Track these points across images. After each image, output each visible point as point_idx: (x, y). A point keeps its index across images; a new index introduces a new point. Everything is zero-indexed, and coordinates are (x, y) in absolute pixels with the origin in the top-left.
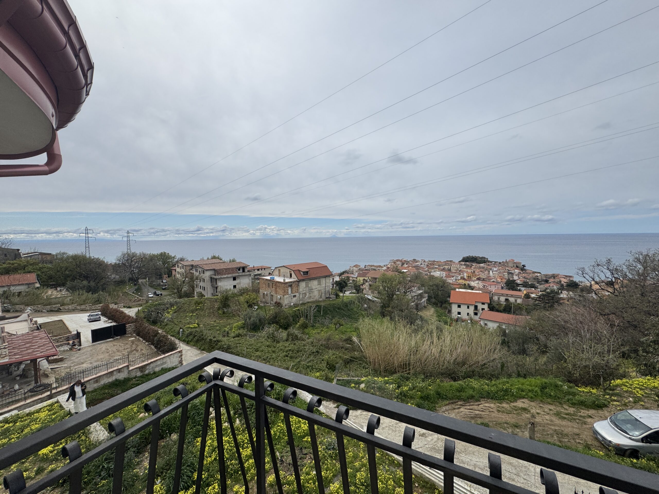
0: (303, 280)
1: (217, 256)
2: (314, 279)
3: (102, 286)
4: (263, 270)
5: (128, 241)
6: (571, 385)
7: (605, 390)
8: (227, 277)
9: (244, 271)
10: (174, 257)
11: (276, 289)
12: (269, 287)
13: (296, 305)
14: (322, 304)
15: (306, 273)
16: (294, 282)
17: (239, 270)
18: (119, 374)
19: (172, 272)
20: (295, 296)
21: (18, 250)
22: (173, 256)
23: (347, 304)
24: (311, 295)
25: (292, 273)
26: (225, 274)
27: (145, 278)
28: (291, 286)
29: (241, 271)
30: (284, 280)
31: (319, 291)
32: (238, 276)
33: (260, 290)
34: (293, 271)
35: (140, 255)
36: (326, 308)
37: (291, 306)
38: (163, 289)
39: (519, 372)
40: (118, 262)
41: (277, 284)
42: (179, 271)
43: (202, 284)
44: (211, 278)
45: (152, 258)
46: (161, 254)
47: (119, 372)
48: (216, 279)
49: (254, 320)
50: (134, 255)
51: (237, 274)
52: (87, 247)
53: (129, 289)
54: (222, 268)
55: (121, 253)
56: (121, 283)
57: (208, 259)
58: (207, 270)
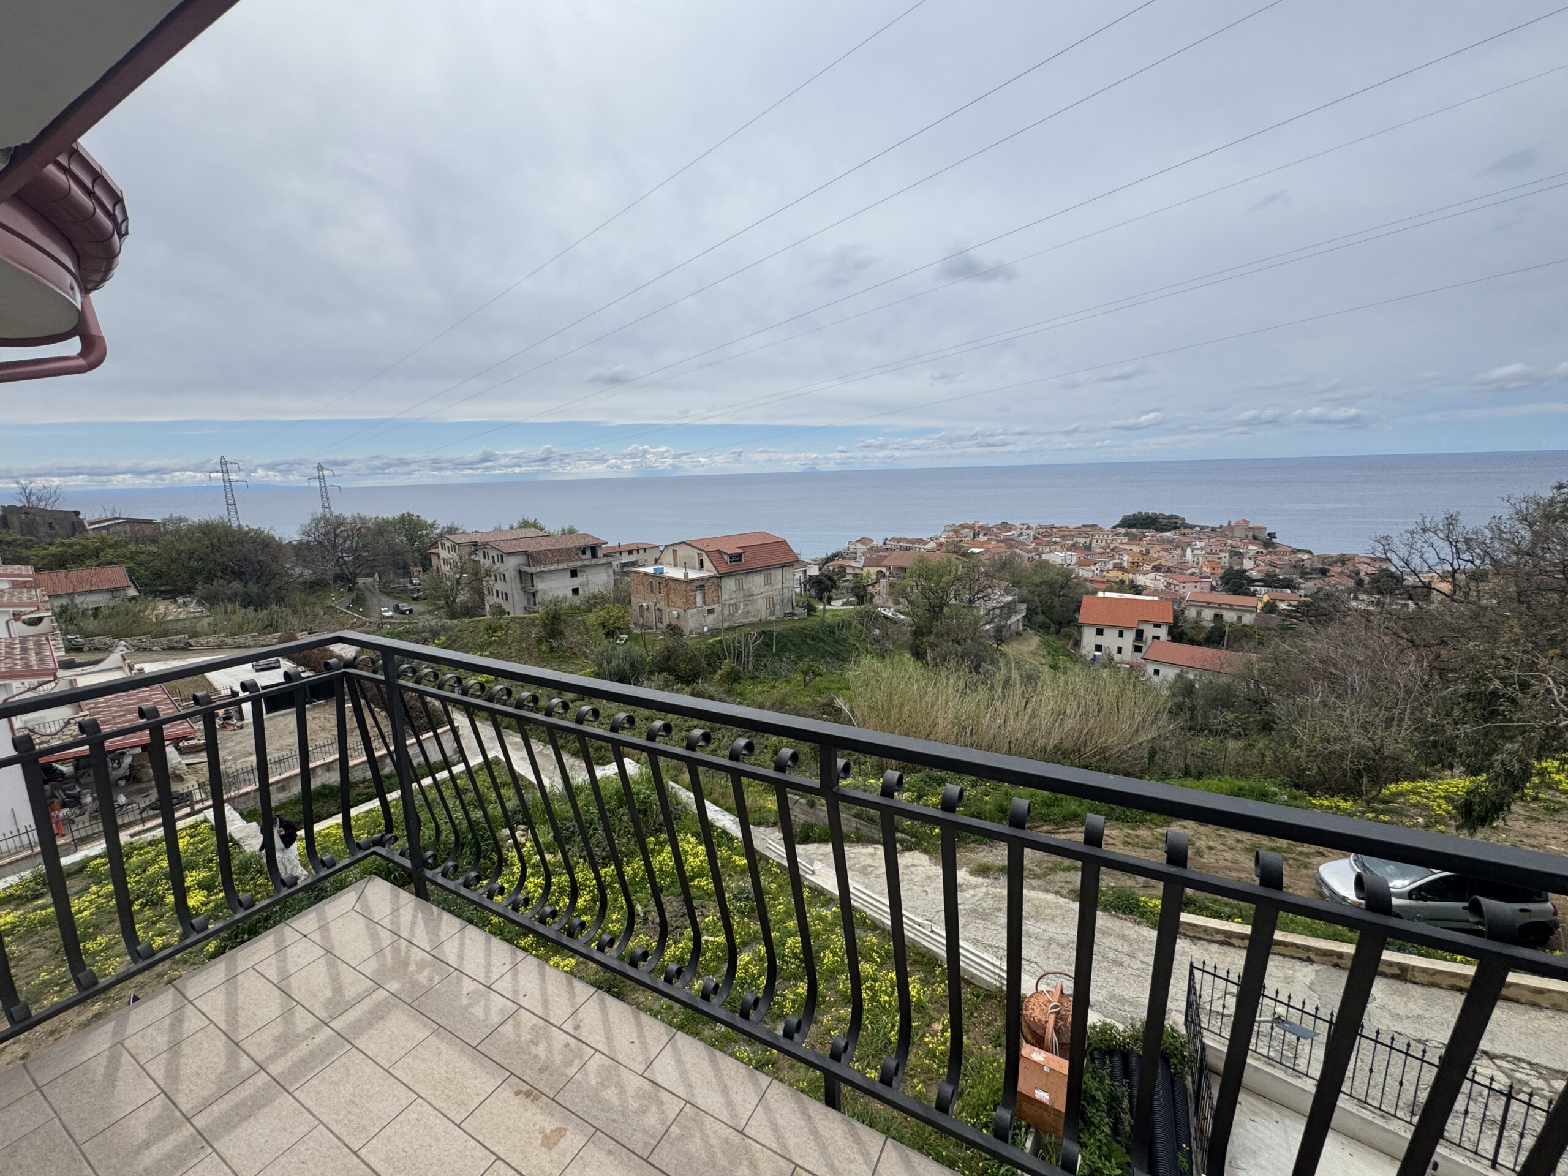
0: (730, 574)
1: (531, 521)
2: (756, 572)
3: (276, 592)
4: (641, 552)
5: (323, 490)
6: (1299, 793)
7: (1368, 802)
8: (557, 571)
9: (594, 555)
10: (432, 526)
11: (668, 595)
12: (652, 590)
13: (714, 632)
14: (776, 629)
15: (737, 558)
16: (709, 578)
17: (584, 553)
18: (327, 774)
19: (430, 560)
20: (711, 611)
21: (77, 513)
22: (430, 522)
23: (833, 628)
24: (750, 608)
25: (705, 557)
26: (551, 563)
27: (372, 576)
28: (702, 588)
29: (589, 554)
30: (686, 575)
31: (768, 598)
32: (582, 566)
33: (633, 599)
34: (707, 553)
35: (354, 521)
36: (784, 636)
37: (703, 634)
38: (414, 599)
39: (1187, 766)
40: (305, 538)
41: (670, 583)
42: (445, 556)
43: (499, 586)
44: (520, 571)
45: (382, 527)
46: (402, 518)
47: (328, 770)
48: (532, 575)
49: (618, 665)
50: (339, 522)
51: (579, 563)
52: (231, 504)
53: (337, 600)
54: (543, 548)
55: (310, 517)
56: (316, 586)
57: (511, 528)
58: (509, 554)
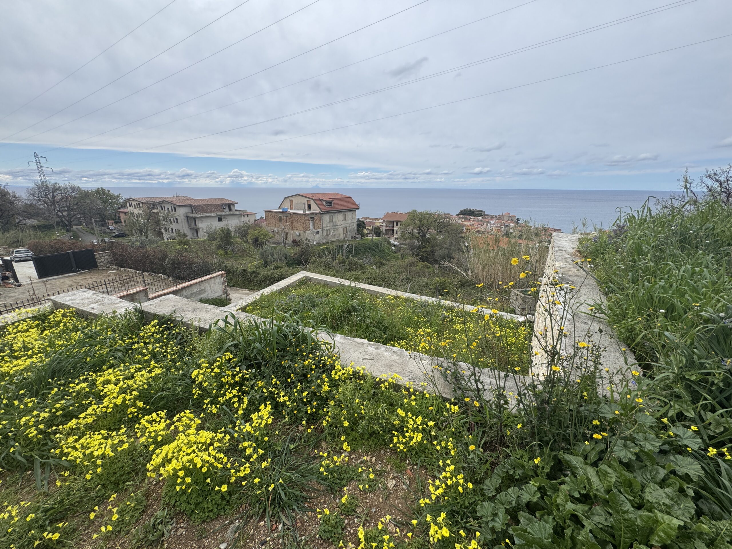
0: (327, 212)
2: (339, 212)
4: (246, 216)
5: (40, 169)
8: (210, 217)
9: (230, 210)
10: (118, 197)
11: (292, 223)
13: (319, 244)
14: (351, 243)
15: (330, 203)
16: (317, 214)
17: (224, 208)
19: (119, 217)
20: (317, 233)
22: (116, 194)
23: (377, 244)
24: (336, 233)
25: (312, 203)
26: (207, 212)
27: (81, 224)
28: (312, 219)
29: (227, 209)
31: (344, 228)
32: (224, 215)
34: (314, 200)
35: (67, 188)
36: (356, 247)
37: (314, 245)
40: (31, 198)
41: (294, 216)
43: (174, 226)
44: (187, 217)
45: (86, 195)
46: (98, 191)
48: (195, 219)
50: (55, 189)
51: (223, 213)
53: (60, 236)
54: (200, 204)
58: (180, 206)
